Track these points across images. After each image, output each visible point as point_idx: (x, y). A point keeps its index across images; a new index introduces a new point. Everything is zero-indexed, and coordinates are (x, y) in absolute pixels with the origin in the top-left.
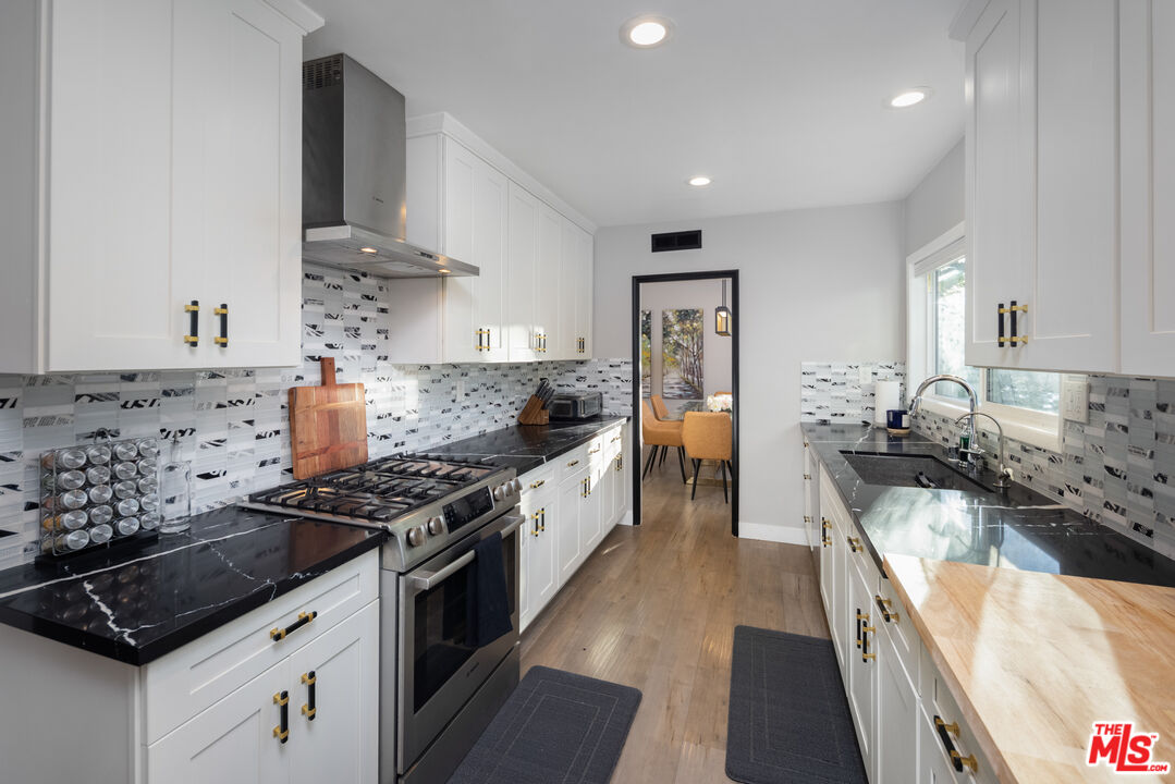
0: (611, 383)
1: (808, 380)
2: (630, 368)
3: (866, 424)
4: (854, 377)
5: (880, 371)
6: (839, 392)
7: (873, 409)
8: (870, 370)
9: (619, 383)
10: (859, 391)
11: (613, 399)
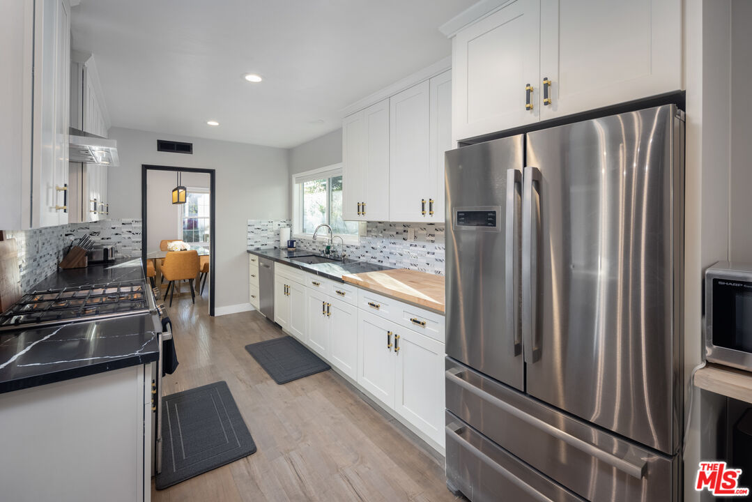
0: (123, 236)
1: (250, 229)
2: (140, 225)
3: (275, 248)
4: (271, 227)
5: (281, 224)
6: (264, 234)
7: (279, 241)
8: (277, 223)
9: (131, 235)
10: (273, 233)
11: (125, 246)
